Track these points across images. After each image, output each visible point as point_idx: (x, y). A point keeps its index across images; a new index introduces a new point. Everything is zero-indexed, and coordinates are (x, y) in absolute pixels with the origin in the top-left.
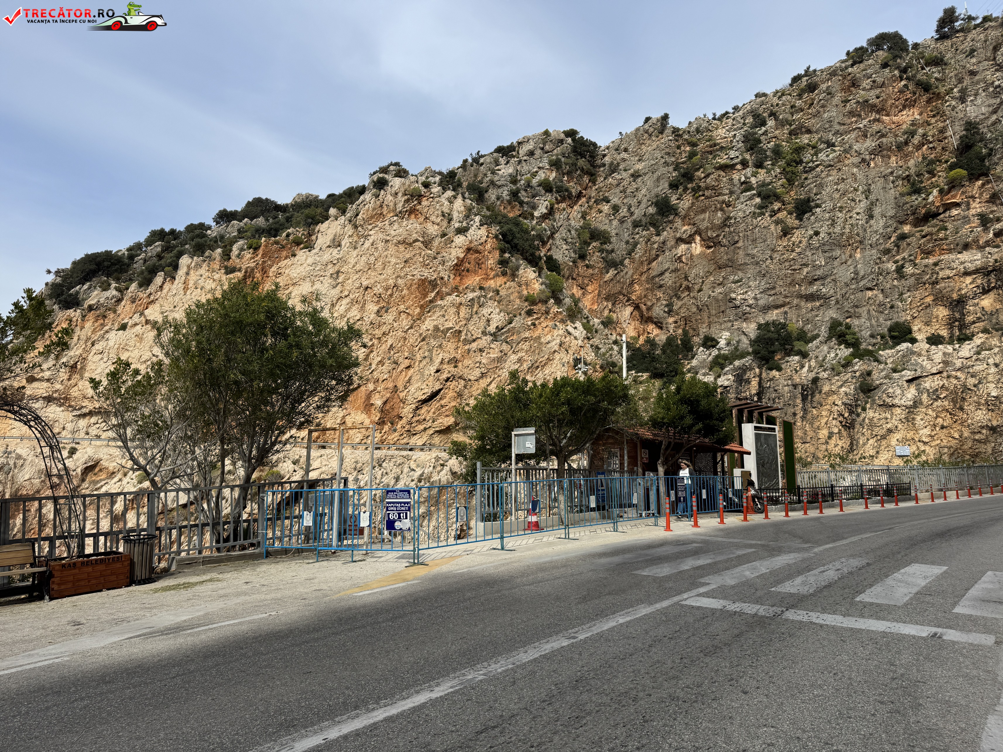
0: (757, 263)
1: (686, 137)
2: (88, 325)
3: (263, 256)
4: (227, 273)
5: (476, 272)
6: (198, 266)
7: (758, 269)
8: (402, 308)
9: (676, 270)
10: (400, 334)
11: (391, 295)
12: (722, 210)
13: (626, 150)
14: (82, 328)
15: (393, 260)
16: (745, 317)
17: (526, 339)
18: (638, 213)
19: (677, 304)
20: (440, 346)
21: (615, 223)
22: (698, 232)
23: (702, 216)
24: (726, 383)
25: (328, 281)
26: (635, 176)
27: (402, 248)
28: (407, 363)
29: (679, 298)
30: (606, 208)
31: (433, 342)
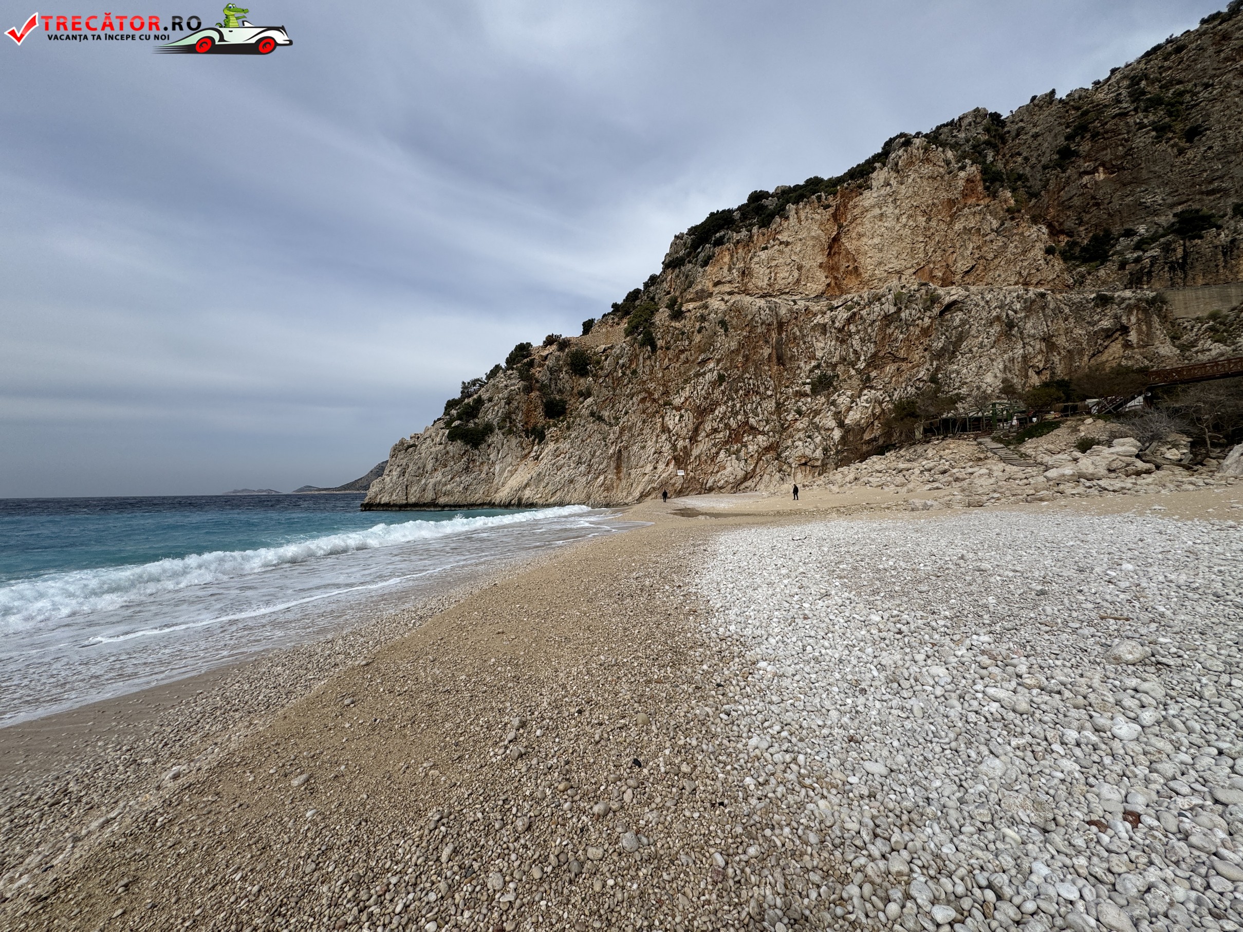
0: (1159, 176)
1: (1072, 103)
2: (740, 251)
3: (841, 197)
4: (825, 209)
5: (971, 196)
6: (804, 207)
7: (1161, 180)
8: (940, 217)
9: (1083, 194)
10: (943, 233)
11: (931, 211)
12: (1122, 145)
13: (1022, 121)
14: (737, 253)
15: (928, 189)
16: (1156, 213)
17: (1016, 234)
18: (1044, 160)
19: (1086, 217)
20: (969, 239)
21: (1028, 169)
22: (1103, 164)
23: (1105, 152)
24: (1155, 254)
25: (891, 206)
26: (1036, 136)
27: (930, 181)
28: (952, 250)
29: (1088, 213)
30: (1020, 159)
31: (966, 237)
